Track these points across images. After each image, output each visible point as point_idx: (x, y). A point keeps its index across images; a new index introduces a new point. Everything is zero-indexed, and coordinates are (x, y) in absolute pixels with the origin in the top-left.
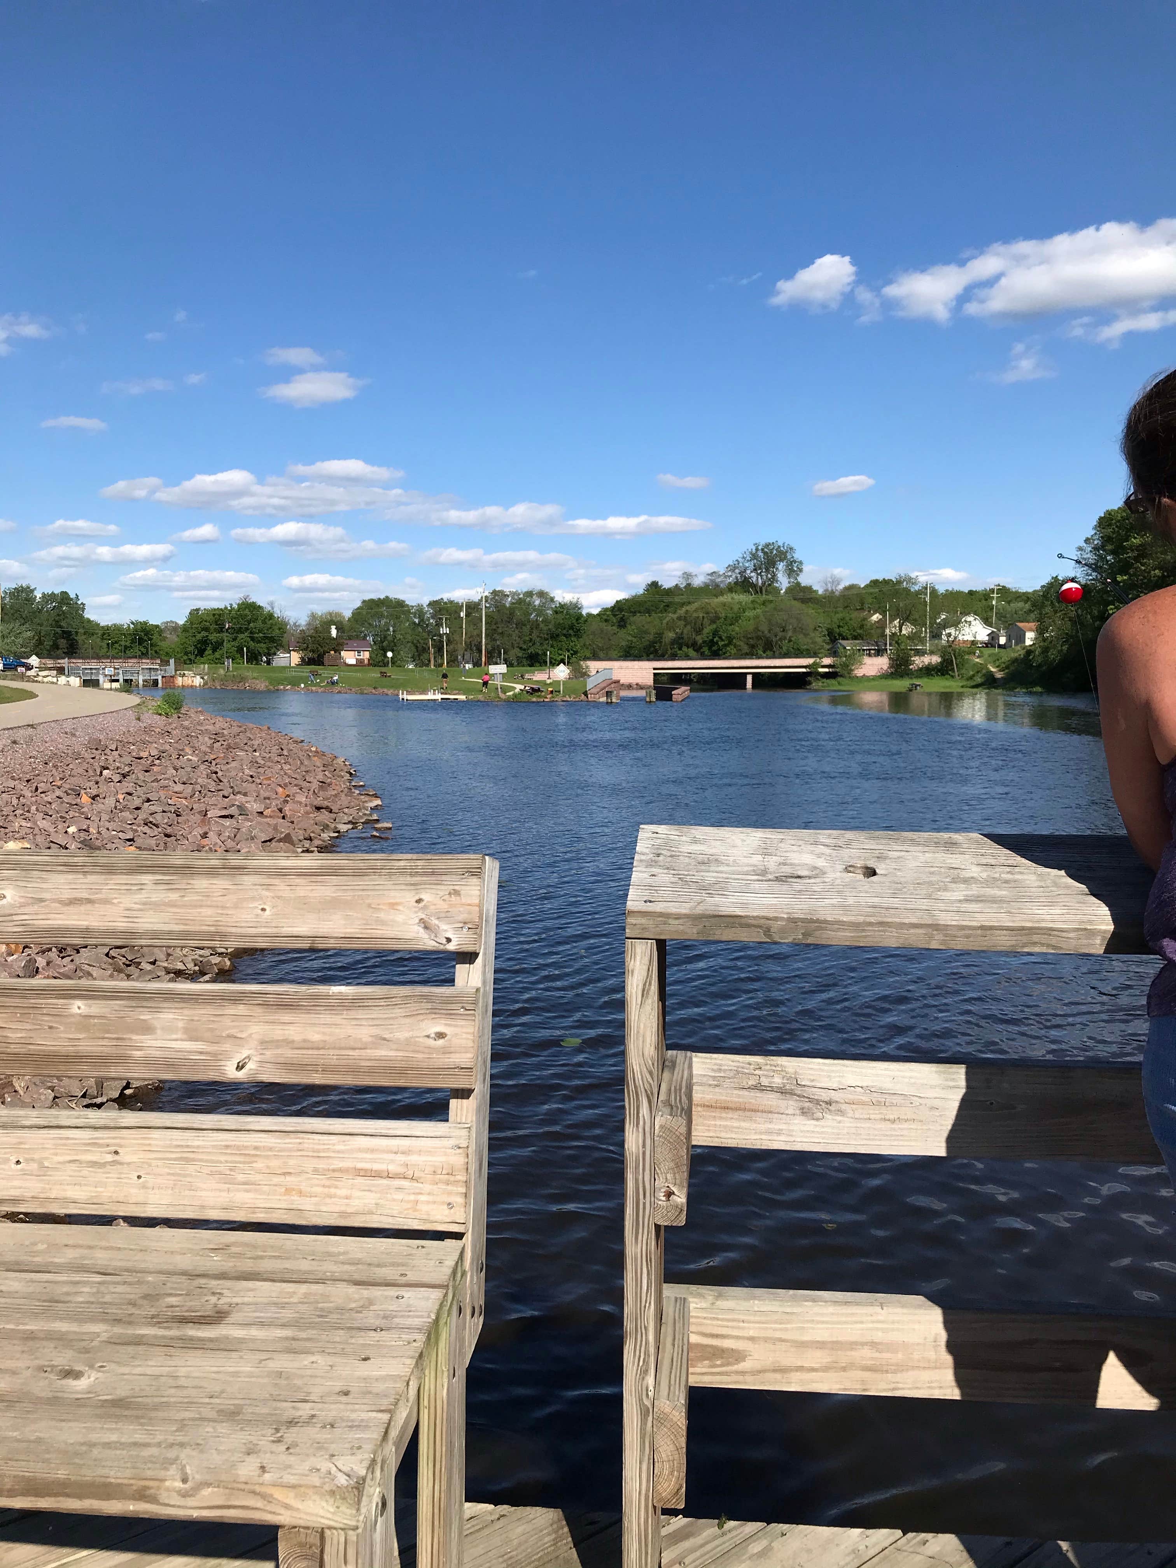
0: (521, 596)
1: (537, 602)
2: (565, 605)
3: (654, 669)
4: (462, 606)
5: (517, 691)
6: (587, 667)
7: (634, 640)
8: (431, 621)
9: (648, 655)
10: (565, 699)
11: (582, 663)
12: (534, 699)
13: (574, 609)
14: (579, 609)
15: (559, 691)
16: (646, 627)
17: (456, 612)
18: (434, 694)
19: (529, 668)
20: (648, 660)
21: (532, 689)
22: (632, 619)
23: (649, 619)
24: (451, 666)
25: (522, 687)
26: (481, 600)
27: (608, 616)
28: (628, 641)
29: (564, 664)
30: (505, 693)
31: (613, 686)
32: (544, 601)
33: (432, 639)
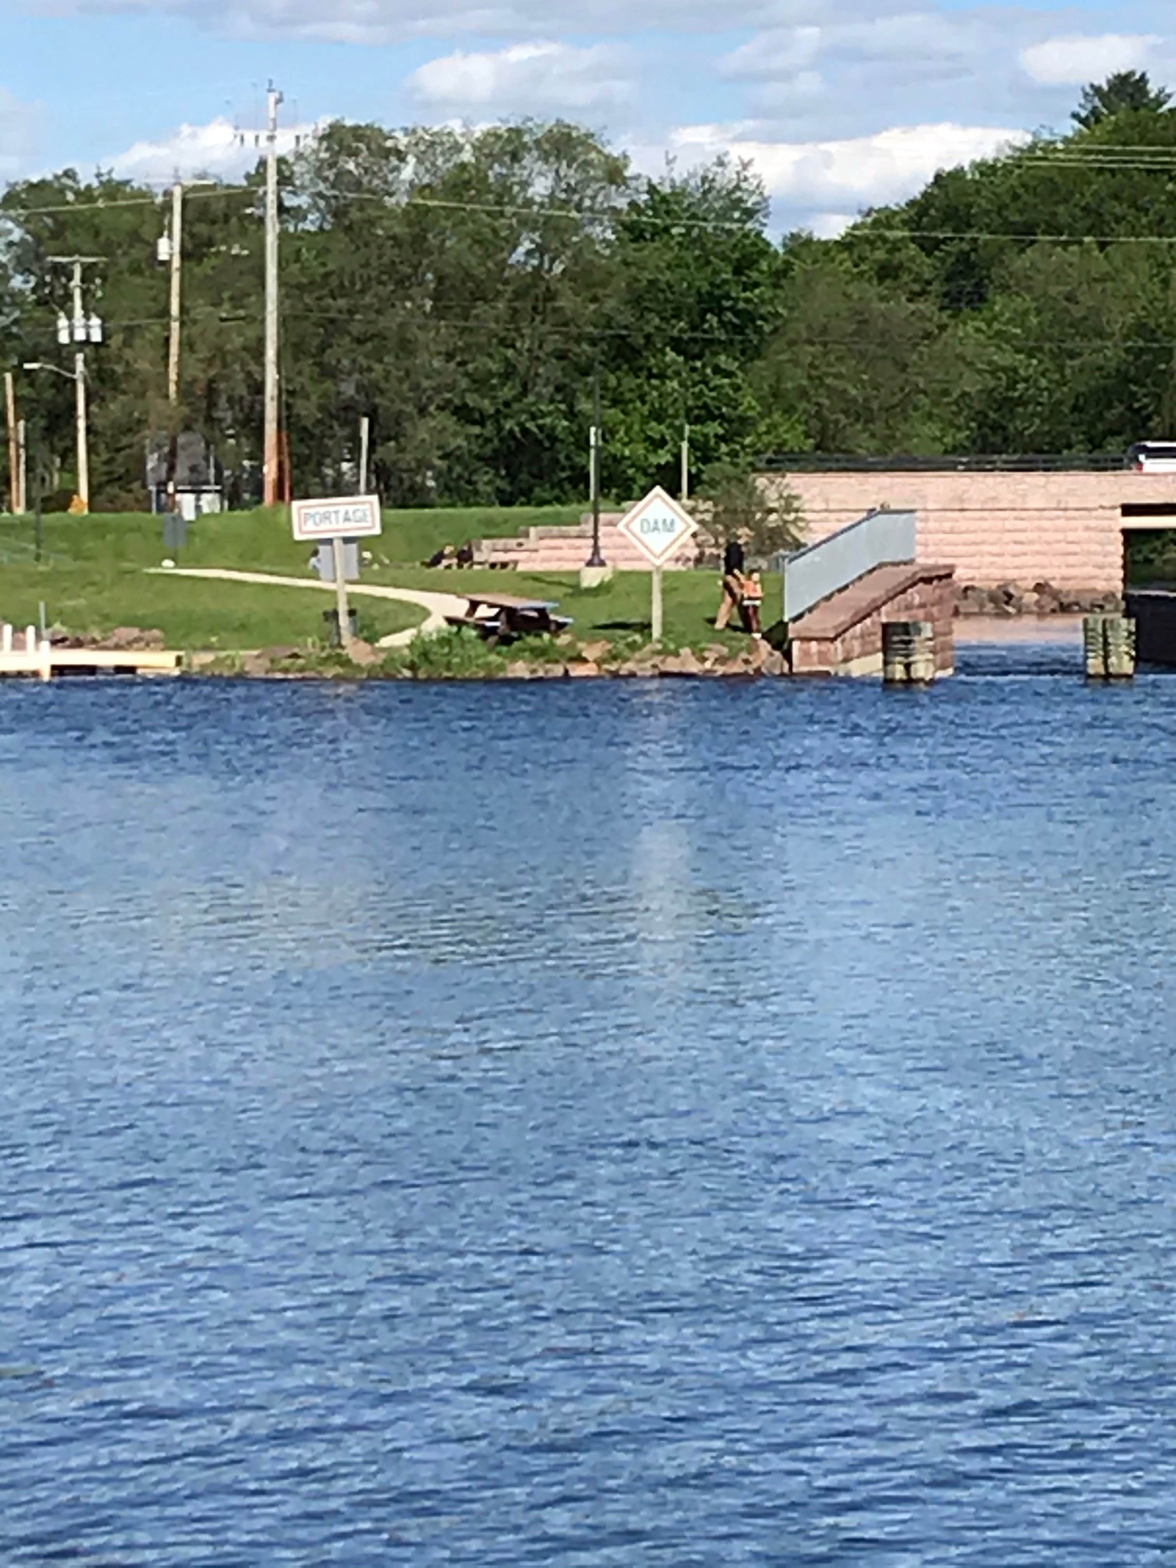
0: (467, 156)
1: (540, 188)
2: (679, 193)
3: (1129, 510)
4: (168, 207)
5: (435, 625)
6: (789, 504)
7: (1027, 365)
8: (16, 282)
9: (1095, 443)
10: (672, 665)
11: (761, 482)
12: (520, 669)
13: (723, 215)
14: (749, 214)
15: (645, 627)
16: (1086, 299)
17: (135, 237)
18: (18, 645)
19: (498, 511)
20: (1098, 466)
21: (509, 613)
22: (1020, 263)
23: (1099, 263)
24: (114, 506)
25: (459, 607)
26: (259, 176)
27: (895, 247)
28: (995, 370)
29: (674, 492)
30: (371, 640)
31: (915, 595)
32: (572, 176)
33: (20, 374)
